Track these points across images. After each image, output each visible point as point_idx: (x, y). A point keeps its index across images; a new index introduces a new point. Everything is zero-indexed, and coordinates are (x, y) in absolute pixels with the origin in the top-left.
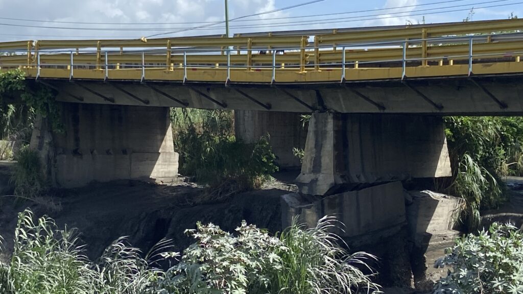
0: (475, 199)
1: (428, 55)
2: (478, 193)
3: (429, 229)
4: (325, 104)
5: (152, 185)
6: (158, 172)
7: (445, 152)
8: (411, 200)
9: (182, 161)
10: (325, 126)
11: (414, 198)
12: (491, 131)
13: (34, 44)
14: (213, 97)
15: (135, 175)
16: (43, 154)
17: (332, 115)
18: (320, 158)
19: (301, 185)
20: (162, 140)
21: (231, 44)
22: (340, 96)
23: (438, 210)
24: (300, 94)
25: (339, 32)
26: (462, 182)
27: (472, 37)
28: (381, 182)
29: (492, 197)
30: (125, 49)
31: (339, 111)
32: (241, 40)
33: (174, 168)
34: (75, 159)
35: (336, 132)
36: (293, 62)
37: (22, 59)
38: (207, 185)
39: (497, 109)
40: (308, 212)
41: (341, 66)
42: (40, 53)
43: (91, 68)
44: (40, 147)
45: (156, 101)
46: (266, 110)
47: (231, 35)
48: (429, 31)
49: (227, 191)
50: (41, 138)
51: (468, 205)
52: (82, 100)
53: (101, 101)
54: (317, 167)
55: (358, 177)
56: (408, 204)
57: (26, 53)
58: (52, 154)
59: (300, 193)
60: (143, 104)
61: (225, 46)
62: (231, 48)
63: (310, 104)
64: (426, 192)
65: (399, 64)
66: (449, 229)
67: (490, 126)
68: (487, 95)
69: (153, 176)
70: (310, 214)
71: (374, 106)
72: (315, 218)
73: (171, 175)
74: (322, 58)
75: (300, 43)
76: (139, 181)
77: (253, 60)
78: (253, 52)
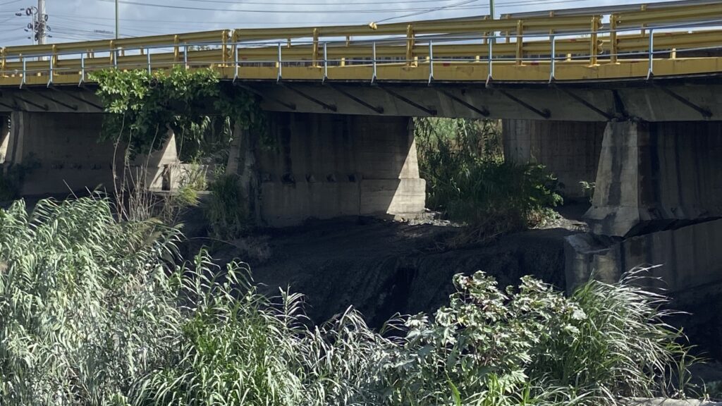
4: (626, 109)
5: (390, 224)
6: (398, 205)
9: (429, 189)
10: (627, 140)
13: (230, 34)
14: (470, 101)
15: (368, 210)
16: (244, 181)
17: (635, 125)
18: (620, 184)
19: (592, 222)
20: (403, 162)
21: (497, 29)
22: (647, 97)
24: (590, 97)
25: (649, 8)
28: (708, 218)
31: (647, 119)
32: (510, 23)
33: (419, 200)
34: (286, 188)
35: (641, 148)
36: (581, 50)
37: (216, 55)
38: (465, 223)
40: (602, 259)
41: (647, 56)
44: (241, 169)
45: (392, 109)
46: (542, 118)
47: (497, 17)
49: (492, 232)
50: (241, 160)
52: (294, 107)
53: (318, 109)
54: (614, 197)
55: (674, 211)
57: (220, 47)
58: (255, 181)
59: (591, 234)
60: (375, 113)
61: (489, 31)
62: (497, 33)
63: (605, 110)
69: (390, 211)
70: (605, 263)
71: (695, 111)
72: (612, 268)
73: (416, 210)
74: (620, 45)
75: (589, 24)
76: (372, 218)
77: (525, 51)
78: (525, 40)
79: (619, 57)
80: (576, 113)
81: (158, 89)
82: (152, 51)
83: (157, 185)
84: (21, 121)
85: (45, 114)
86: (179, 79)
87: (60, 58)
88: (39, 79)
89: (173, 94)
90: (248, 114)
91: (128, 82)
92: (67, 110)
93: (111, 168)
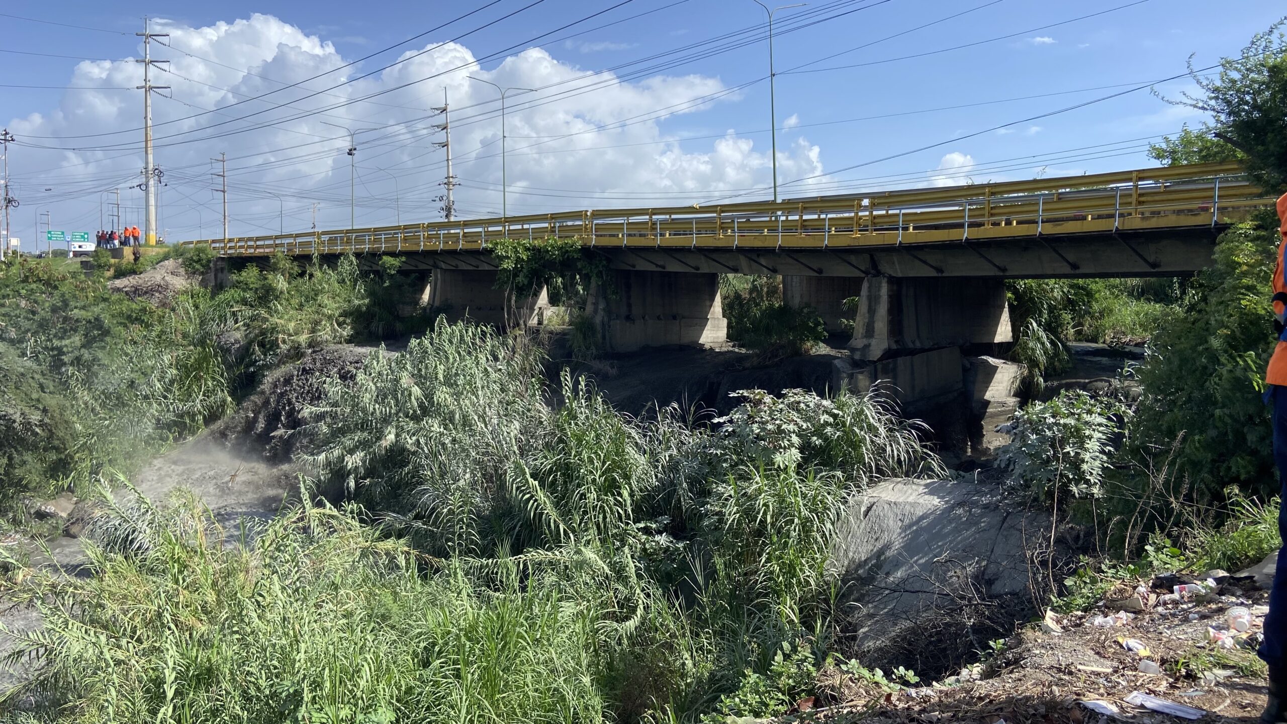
0: (1038, 366)
1: (992, 215)
2: (1042, 359)
3: (988, 396)
4: (879, 268)
5: (701, 349)
6: (707, 337)
7: (1005, 316)
8: (968, 366)
9: (729, 326)
10: (879, 290)
11: (971, 364)
12: (1057, 294)
13: (589, 214)
14: (763, 261)
15: (685, 340)
16: (598, 320)
17: (886, 280)
18: (874, 322)
19: (853, 350)
20: (711, 306)
21: (779, 209)
22: (895, 259)
23: (998, 376)
24: (853, 259)
25: (892, 194)
26: (1025, 347)
27: (1042, 195)
28: (938, 347)
29: (1056, 363)
30: (673, 216)
31: (894, 275)
32: (790, 206)
33: (723, 333)
34: (628, 324)
35: (890, 296)
36: (845, 226)
37: (578, 229)
38: (757, 351)
39: (1067, 270)
40: (860, 377)
41: (897, 229)
42: (595, 222)
43: (641, 235)
44: (596, 311)
45: (706, 267)
46: (816, 274)
47: (779, 201)
48: (994, 190)
49: (776, 356)
50: (595, 304)
51: (1030, 372)
52: (634, 266)
53: (652, 268)
54: (870, 332)
55: (913, 342)
56: (965, 370)
57: (580, 223)
58: (606, 319)
59: (853, 359)
60: (694, 271)
61: (774, 211)
62: (779, 213)
63: (863, 269)
64: (984, 357)
65: (961, 226)
66: (1009, 395)
67: (1056, 289)
68: (1057, 256)
69: (701, 341)
70: (862, 380)
71: (931, 269)
72: (867, 383)
73: (720, 340)
74: (876, 221)
75: (853, 206)
76: (688, 346)
77: (805, 225)
78: (805, 217)
79: (875, 230)
80: (841, 270)
81: (537, 253)
82: (533, 226)
83: (533, 321)
84: (439, 276)
85: (456, 271)
86: (552, 246)
87: (466, 231)
88: (451, 246)
89: (548, 257)
90: (601, 272)
91: (515, 247)
92: (471, 268)
93: (503, 309)
